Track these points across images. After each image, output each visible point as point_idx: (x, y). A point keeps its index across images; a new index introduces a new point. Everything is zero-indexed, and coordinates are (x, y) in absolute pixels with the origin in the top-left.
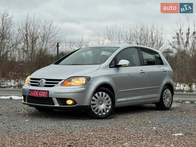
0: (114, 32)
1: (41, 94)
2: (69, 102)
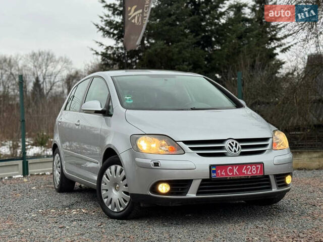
1: (247, 172)
2: (288, 180)
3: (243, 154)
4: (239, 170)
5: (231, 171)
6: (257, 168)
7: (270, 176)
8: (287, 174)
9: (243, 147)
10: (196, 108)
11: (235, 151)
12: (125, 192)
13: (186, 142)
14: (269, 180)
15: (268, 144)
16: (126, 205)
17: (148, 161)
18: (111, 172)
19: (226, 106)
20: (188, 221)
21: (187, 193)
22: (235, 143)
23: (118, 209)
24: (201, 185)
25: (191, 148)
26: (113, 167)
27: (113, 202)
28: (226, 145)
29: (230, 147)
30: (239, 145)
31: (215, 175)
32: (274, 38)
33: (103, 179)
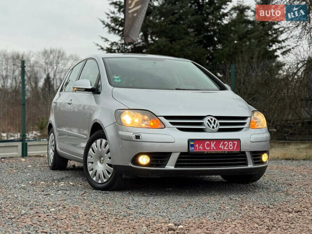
1: (224, 148)
2: (265, 158)
3: (220, 130)
4: (217, 145)
5: (209, 145)
6: (234, 145)
7: (247, 153)
8: (263, 152)
9: (221, 124)
10: (181, 88)
11: (213, 128)
12: (109, 165)
13: (167, 118)
14: (245, 157)
15: (246, 123)
16: (109, 176)
17: (131, 134)
18: (96, 146)
19: (210, 88)
20: (166, 193)
21: (165, 165)
22: (213, 120)
23: (102, 180)
24: (179, 158)
25: (172, 123)
26: (99, 141)
27: (97, 174)
28: (205, 121)
29: (209, 124)
30: (217, 122)
31: (193, 148)
32: (275, 41)
33: (89, 152)
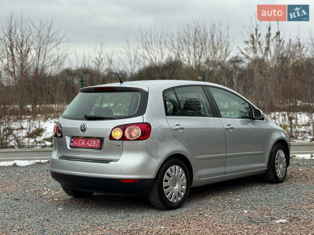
0: (153, 37)
